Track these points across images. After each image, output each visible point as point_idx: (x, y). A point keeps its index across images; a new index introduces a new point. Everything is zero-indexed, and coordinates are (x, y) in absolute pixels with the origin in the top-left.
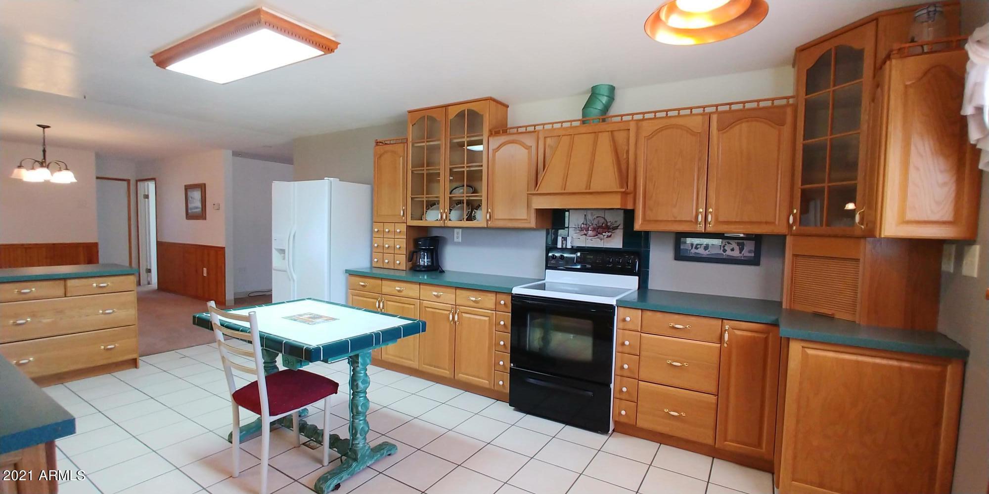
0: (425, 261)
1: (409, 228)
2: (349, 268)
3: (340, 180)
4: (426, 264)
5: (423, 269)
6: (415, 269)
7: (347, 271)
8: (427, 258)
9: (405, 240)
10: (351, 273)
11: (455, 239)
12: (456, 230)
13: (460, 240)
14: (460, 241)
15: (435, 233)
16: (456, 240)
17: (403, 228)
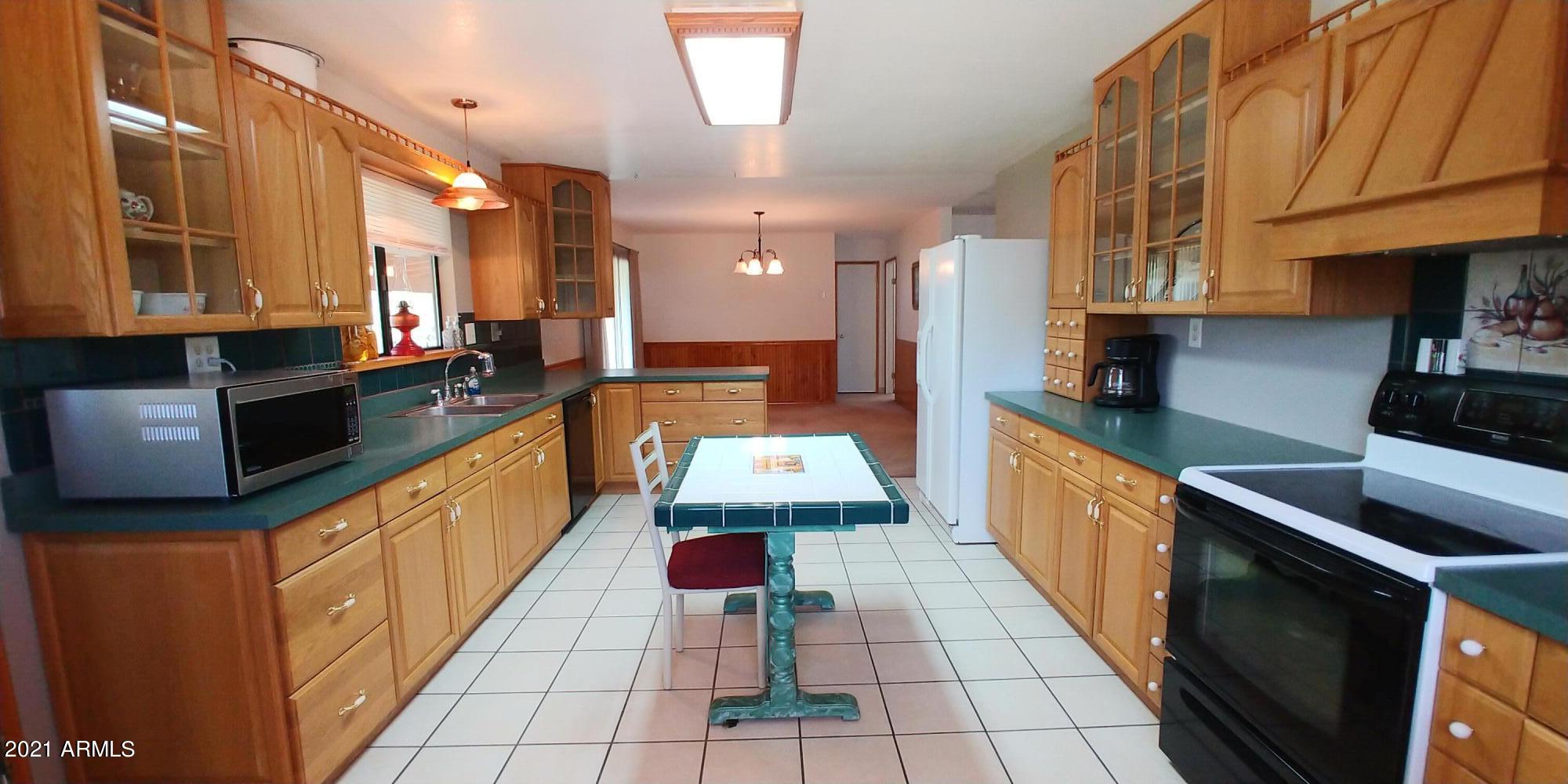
0: (1118, 383)
1: (1093, 319)
2: (990, 389)
3: (983, 238)
4: (1120, 392)
5: (1113, 403)
6: (1103, 402)
7: (988, 396)
8: (1123, 381)
9: (1083, 341)
10: (997, 401)
11: (1190, 342)
12: (1193, 321)
13: (1198, 344)
14: (1200, 347)
15: (1159, 329)
16: (1192, 344)
17: (1080, 318)
